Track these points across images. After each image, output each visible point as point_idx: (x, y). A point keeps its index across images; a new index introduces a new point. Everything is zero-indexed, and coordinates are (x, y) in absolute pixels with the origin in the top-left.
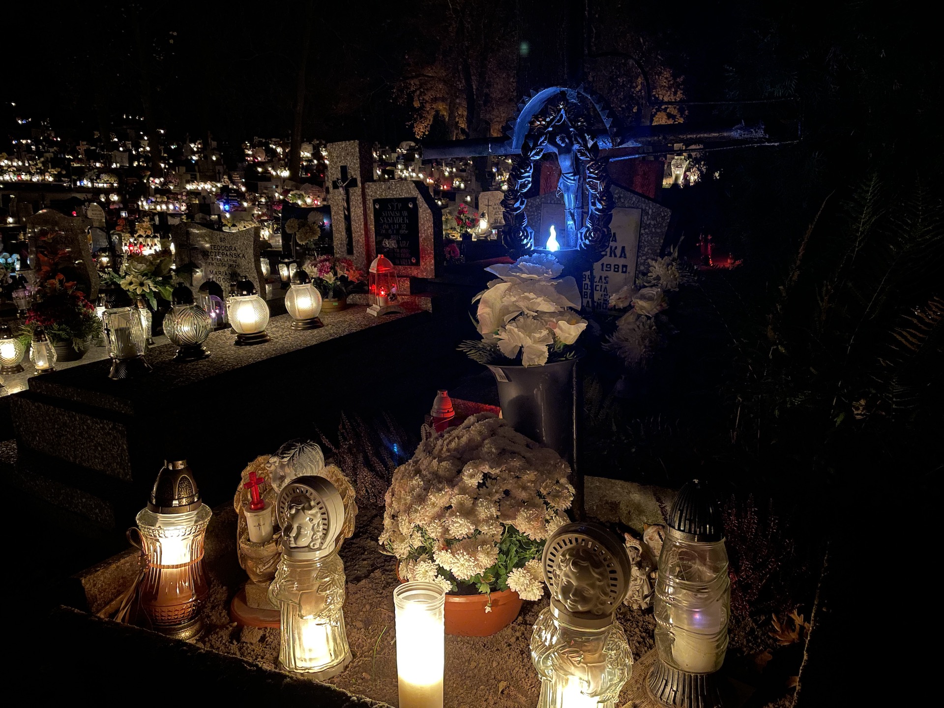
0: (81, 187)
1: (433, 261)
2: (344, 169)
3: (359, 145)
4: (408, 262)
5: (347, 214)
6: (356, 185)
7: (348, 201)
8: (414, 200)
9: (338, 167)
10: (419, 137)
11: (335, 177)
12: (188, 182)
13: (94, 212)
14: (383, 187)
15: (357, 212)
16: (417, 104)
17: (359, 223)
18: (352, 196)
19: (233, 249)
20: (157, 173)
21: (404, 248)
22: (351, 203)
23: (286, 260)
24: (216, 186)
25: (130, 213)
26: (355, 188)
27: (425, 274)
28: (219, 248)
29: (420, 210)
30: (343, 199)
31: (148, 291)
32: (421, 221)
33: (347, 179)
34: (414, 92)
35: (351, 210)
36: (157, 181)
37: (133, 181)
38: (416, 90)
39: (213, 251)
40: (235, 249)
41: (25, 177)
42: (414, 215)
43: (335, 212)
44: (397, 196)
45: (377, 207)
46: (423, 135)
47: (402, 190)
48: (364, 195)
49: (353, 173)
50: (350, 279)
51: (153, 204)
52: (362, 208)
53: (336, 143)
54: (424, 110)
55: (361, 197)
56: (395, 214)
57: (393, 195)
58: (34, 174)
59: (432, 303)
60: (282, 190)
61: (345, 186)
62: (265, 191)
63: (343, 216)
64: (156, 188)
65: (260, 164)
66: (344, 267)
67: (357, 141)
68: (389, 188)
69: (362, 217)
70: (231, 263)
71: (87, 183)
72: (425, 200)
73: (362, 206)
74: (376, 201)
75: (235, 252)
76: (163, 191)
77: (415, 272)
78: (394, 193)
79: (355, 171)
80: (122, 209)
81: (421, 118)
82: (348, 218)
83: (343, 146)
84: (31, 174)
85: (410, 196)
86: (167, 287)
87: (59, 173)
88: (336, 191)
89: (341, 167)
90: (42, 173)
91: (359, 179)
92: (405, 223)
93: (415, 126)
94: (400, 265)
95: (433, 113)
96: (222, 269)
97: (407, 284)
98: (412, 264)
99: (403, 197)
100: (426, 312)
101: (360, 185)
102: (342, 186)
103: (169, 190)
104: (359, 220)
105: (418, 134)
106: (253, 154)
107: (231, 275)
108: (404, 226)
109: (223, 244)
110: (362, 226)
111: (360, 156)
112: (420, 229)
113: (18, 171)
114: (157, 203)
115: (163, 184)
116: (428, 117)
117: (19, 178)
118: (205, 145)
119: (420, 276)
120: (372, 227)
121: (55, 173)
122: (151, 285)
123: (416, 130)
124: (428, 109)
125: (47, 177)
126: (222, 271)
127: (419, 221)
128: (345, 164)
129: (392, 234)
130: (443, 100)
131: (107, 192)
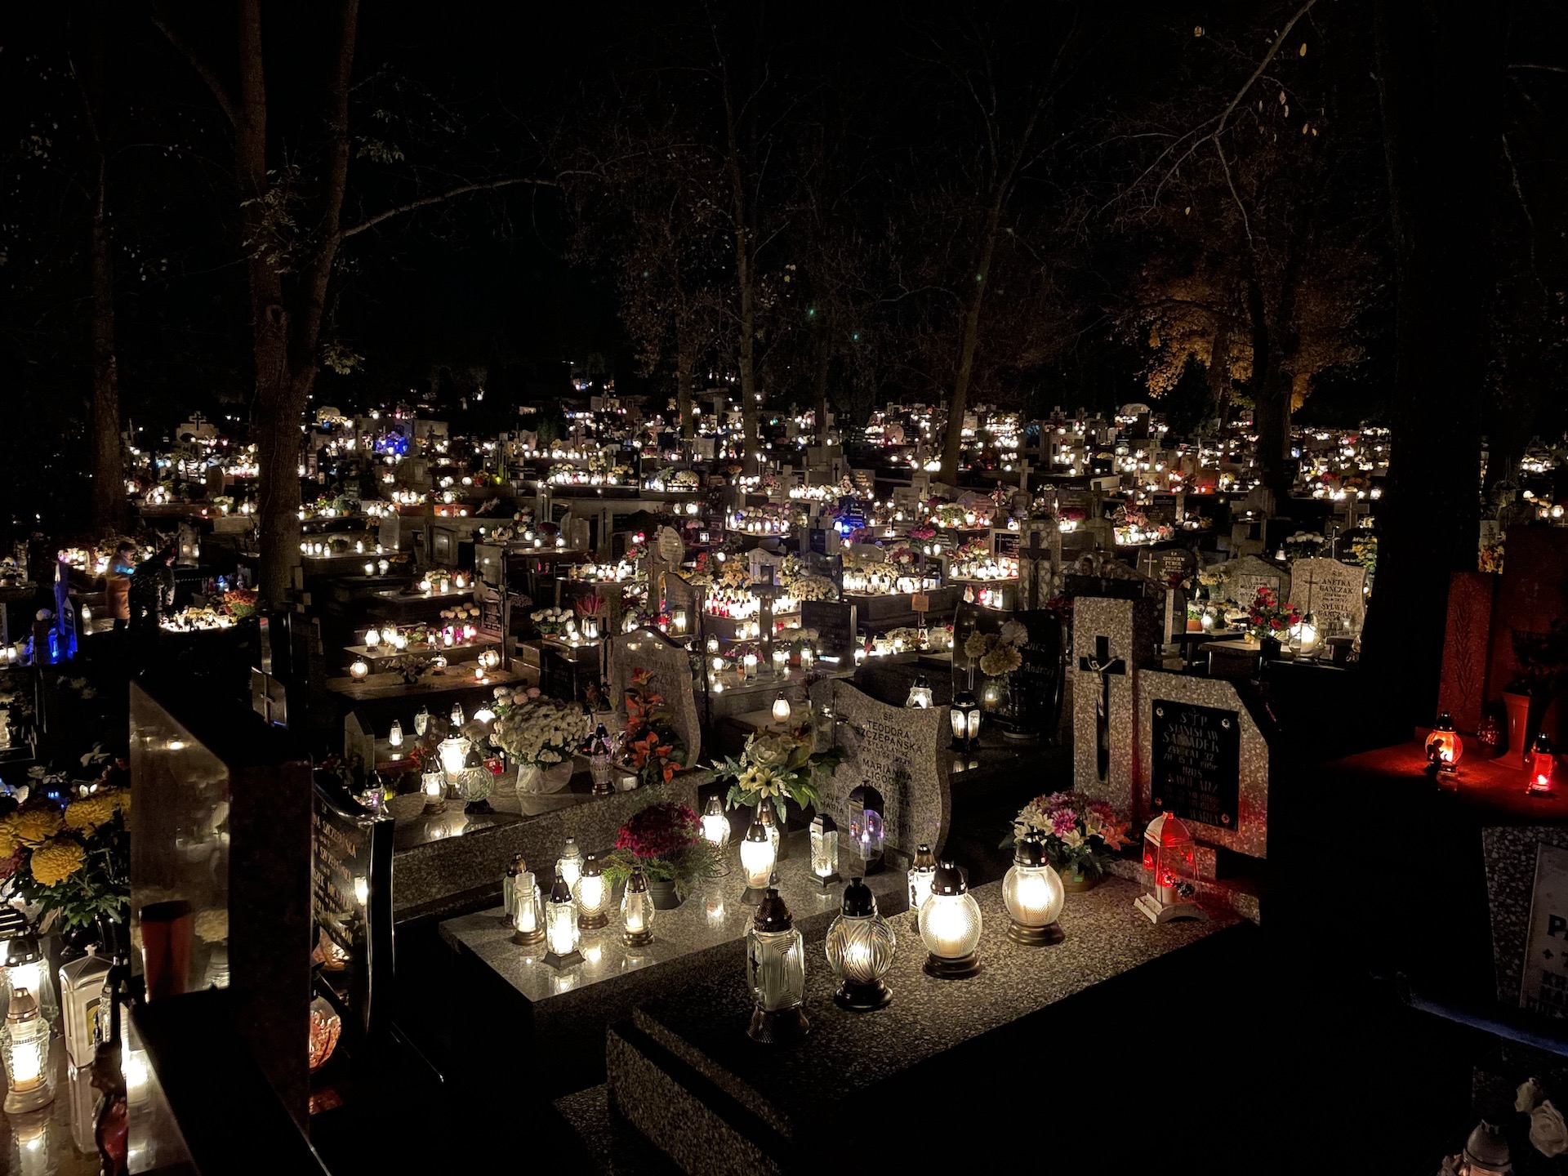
0: (651, 491)
1: (1264, 829)
2: (1102, 643)
3: (1134, 609)
4: (1213, 818)
5: (1102, 714)
6: (1122, 671)
7: (1106, 696)
8: (1233, 716)
9: (1092, 636)
10: (1155, 396)
11: (1085, 652)
12: (793, 487)
13: (668, 540)
14: (1173, 682)
15: (1120, 716)
16: (1154, 343)
17: (1124, 734)
18: (1114, 687)
19: (904, 735)
20: (750, 468)
21: (1207, 793)
22: (1111, 700)
23: (964, 705)
24: (832, 492)
25: (713, 534)
26: (1120, 676)
27: (1246, 847)
28: (881, 728)
29: (1244, 736)
30: (1098, 691)
31: (777, 794)
32: (1244, 756)
33: (1108, 660)
34: (1151, 323)
35: (1111, 710)
36: (750, 481)
37: (716, 480)
38: (1155, 320)
39: (872, 730)
40: (907, 736)
41: (583, 479)
42: (1231, 740)
43: (1081, 708)
44: (1200, 703)
45: (1160, 715)
46: (1163, 392)
47: (1209, 694)
48: (1135, 688)
49: (1119, 652)
50: (1106, 842)
51: (744, 521)
52: (1131, 711)
53: (1092, 599)
54: (1168, 352)
55: (1130, 692)
56: (1194, 733)
57: (1193, 699)
58: (593, 472)
59: (1260, 908)
60: (928, 497)
61: (1103, 671)
62: (904, 502)
63: (1094, 717)
64: (749, 495)
65: (896, 449)
66: (1098, 820)
67: (1130, 603)
68: (1185, 686)
69: (1130, 725)
70: (899, 755)
71: (658, 485)
72: (1254, 720)
73: (1131, 707)
74: (1157, 703)
75: (906, 739)
76: (757, 501)
77: (1226, 840)
78: (1195, 696)
79: (1122, 648)
80: (703, 530)
81: (1160, 365)
82: (1103, 724)
83: (1104, 604)
84: (590, 474)
85: (1225, 707)
86: (803, 789)
87: (626, 473)
88: (1086, 673)
89: (1098, 638)
90: (603, 472)
91: (1129, 664)
92: (1211, 752)
93: (1149, 377)
94: (1198, 820)
95: (1184, 357)
96: (883, 762)
97: (1211, 859)
98: (1222, 825)
99: (1212, 706)
100: (1248, 922)
101: (1131, 673)
102: (1097, 671)
103: (765, 499)
104: (1125, 729)
105: (1154, 391)
106: (885, 433)
107: (897, 774)
108: (1210, 757)
109: (888, 723)
110: (1129, 741)
111: (1134, 625)
112: (1241, 767)
113: (577, 467)
114: (748, 520)
115: (759, 487)
116: (1175, 362)
117: (575, 480)
118: (820, 419)
119: (1236, 848)
120: (1147, 744)
121: (621, 472)
122: (782, 786)
123: (1150, 383)
124: (1174, 350)
125: (609, 479)
126: (883, 764)
127: (1241, 752)
128: (1106, 635)
129: (1185, 765)
130: (1203, 334)
131: (684, 499)
